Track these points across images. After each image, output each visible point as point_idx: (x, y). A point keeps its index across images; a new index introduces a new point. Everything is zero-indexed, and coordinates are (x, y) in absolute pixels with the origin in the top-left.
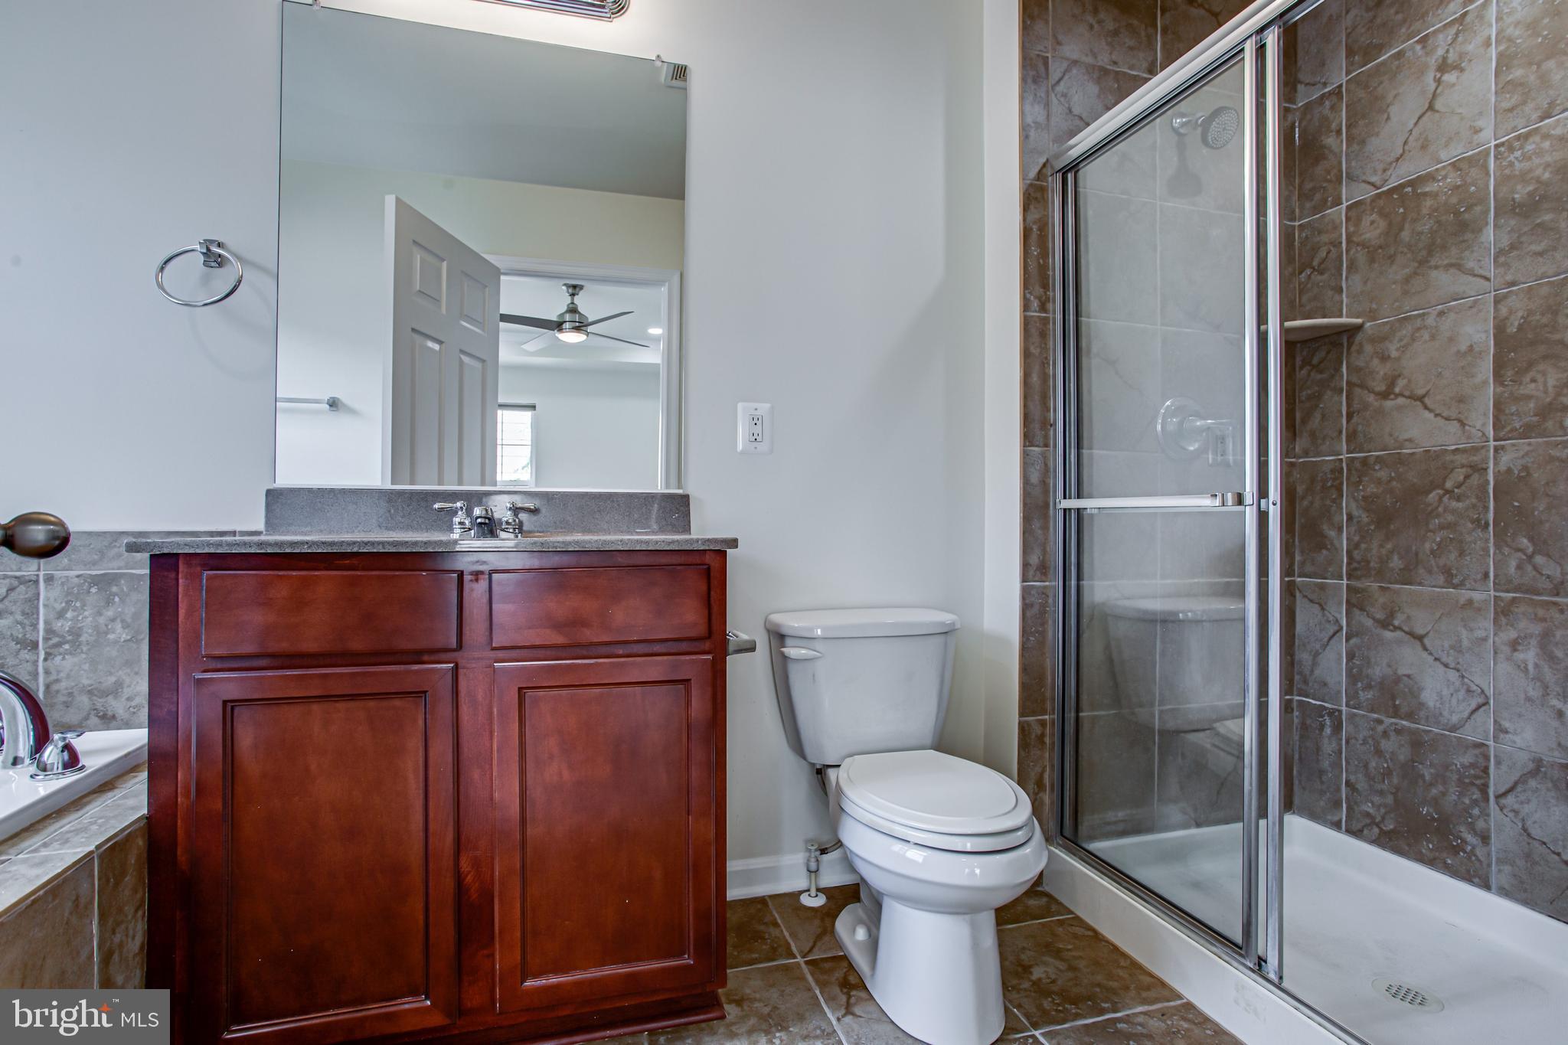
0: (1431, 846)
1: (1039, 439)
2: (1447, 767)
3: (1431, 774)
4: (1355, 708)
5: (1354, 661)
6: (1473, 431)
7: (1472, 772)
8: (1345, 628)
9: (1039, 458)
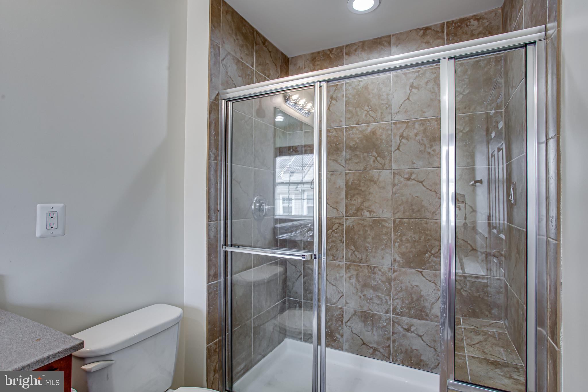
0: (328, 341)
1: (213, 218)
2: (332, 316)
3: (328, 319)
4: (306, 300)
5: (306, 285)
6: (340, 213)
7: (339, 316)
8: (303, 274)
9: (214, 226)
